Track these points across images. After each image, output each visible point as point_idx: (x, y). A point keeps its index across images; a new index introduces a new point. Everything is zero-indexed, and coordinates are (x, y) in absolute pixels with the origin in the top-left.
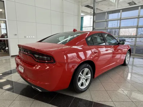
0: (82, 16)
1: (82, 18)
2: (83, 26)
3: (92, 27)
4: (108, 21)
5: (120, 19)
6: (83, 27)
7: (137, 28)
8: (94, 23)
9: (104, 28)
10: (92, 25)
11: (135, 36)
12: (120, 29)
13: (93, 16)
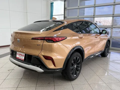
0: (51, 1)
1: (52, 4)
2: (53, 14)
3: (63, 15)
4: (84, 8)
5: (94, 6)
6: (53, 16)
7: (113, 17)
8: (66, 11)
9: (77, 17)
10: (63, 14)
11: (111, 27)
12: (94, 18)
13: (64, 1)
